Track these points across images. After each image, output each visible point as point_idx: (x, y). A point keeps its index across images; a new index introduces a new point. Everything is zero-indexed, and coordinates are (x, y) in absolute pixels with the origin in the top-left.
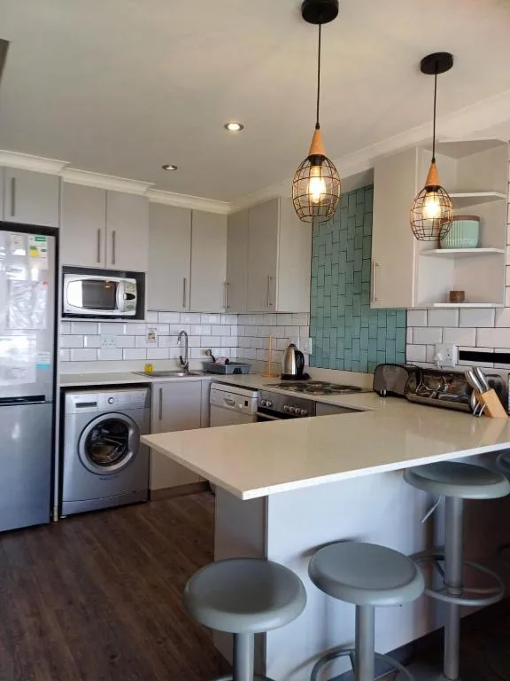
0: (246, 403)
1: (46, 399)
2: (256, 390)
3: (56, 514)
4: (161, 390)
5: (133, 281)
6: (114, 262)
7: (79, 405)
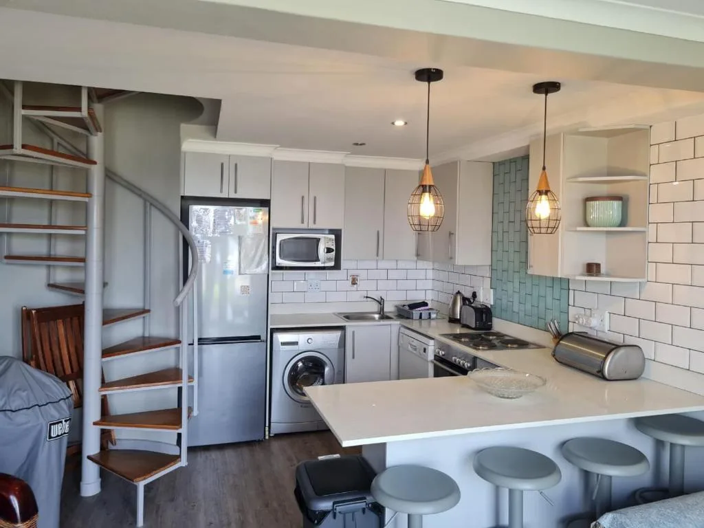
0: (425, 350)
1: (262, 339)
2: (433, 339)
3: (267, 433)
4: (353, 332)
5: (333, 237)
6: (315, 222)
7: (283, 344)
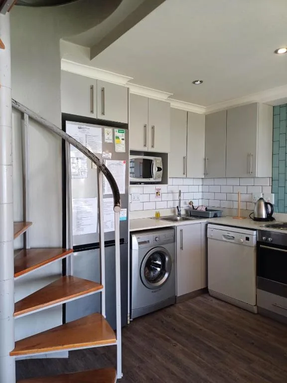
0: (247, 239)
1: (125, 241)
2: (255, 230)
3: (128, 319)
4: (181, 231)
5: (160, 159)
6: (153, 146)
7: (140, 243)
